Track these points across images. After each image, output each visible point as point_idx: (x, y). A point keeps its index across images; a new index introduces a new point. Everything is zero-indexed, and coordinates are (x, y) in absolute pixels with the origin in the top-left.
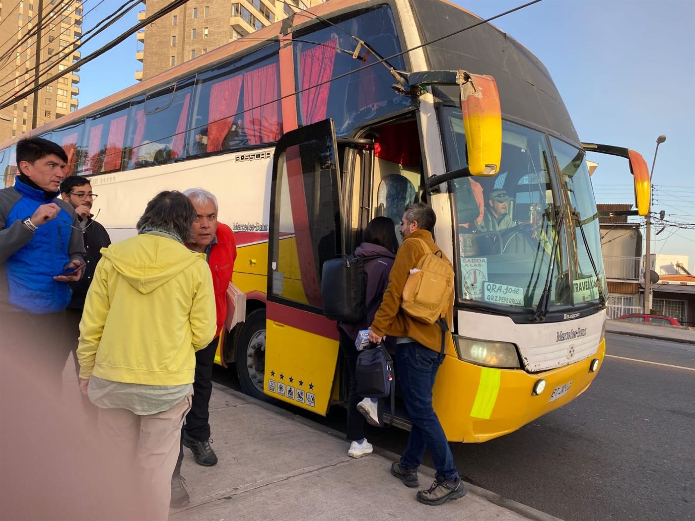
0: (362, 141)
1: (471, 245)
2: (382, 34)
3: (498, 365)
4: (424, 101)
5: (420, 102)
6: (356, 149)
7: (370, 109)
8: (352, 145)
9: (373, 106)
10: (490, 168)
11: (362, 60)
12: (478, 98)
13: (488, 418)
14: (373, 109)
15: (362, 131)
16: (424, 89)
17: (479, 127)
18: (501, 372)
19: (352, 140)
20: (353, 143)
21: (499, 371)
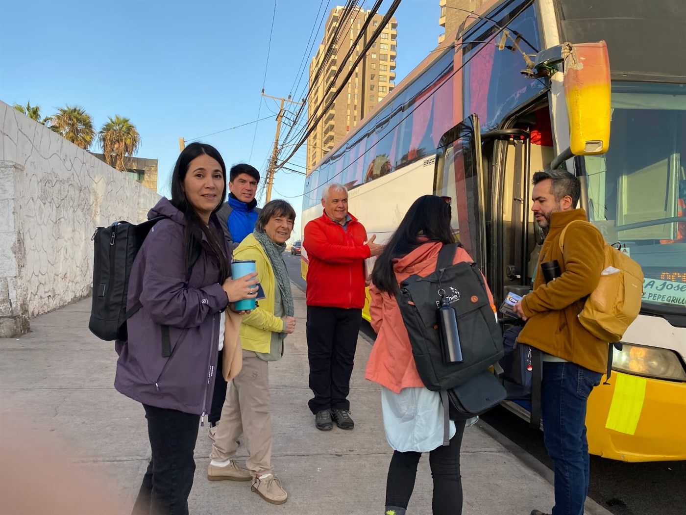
0: (509, 131)
1: (607, 233)
2: (525, 19)
3: (647, 373)
4: (555, 81)
5: (551, 83)
6: (505, 140)
7: (514, 98)
8: (501, 136)
9: (516, 95)
10: (597, 145)
11: (511, 49)
12: (577, 70)
13: (633, 434)
14: (516, 98)
15: (509, 122)
16: (553, 68)
17: (576, 102)
18: (647, 382)
19: (501, 131)
20: (503, 134)
21: (645, 380)
